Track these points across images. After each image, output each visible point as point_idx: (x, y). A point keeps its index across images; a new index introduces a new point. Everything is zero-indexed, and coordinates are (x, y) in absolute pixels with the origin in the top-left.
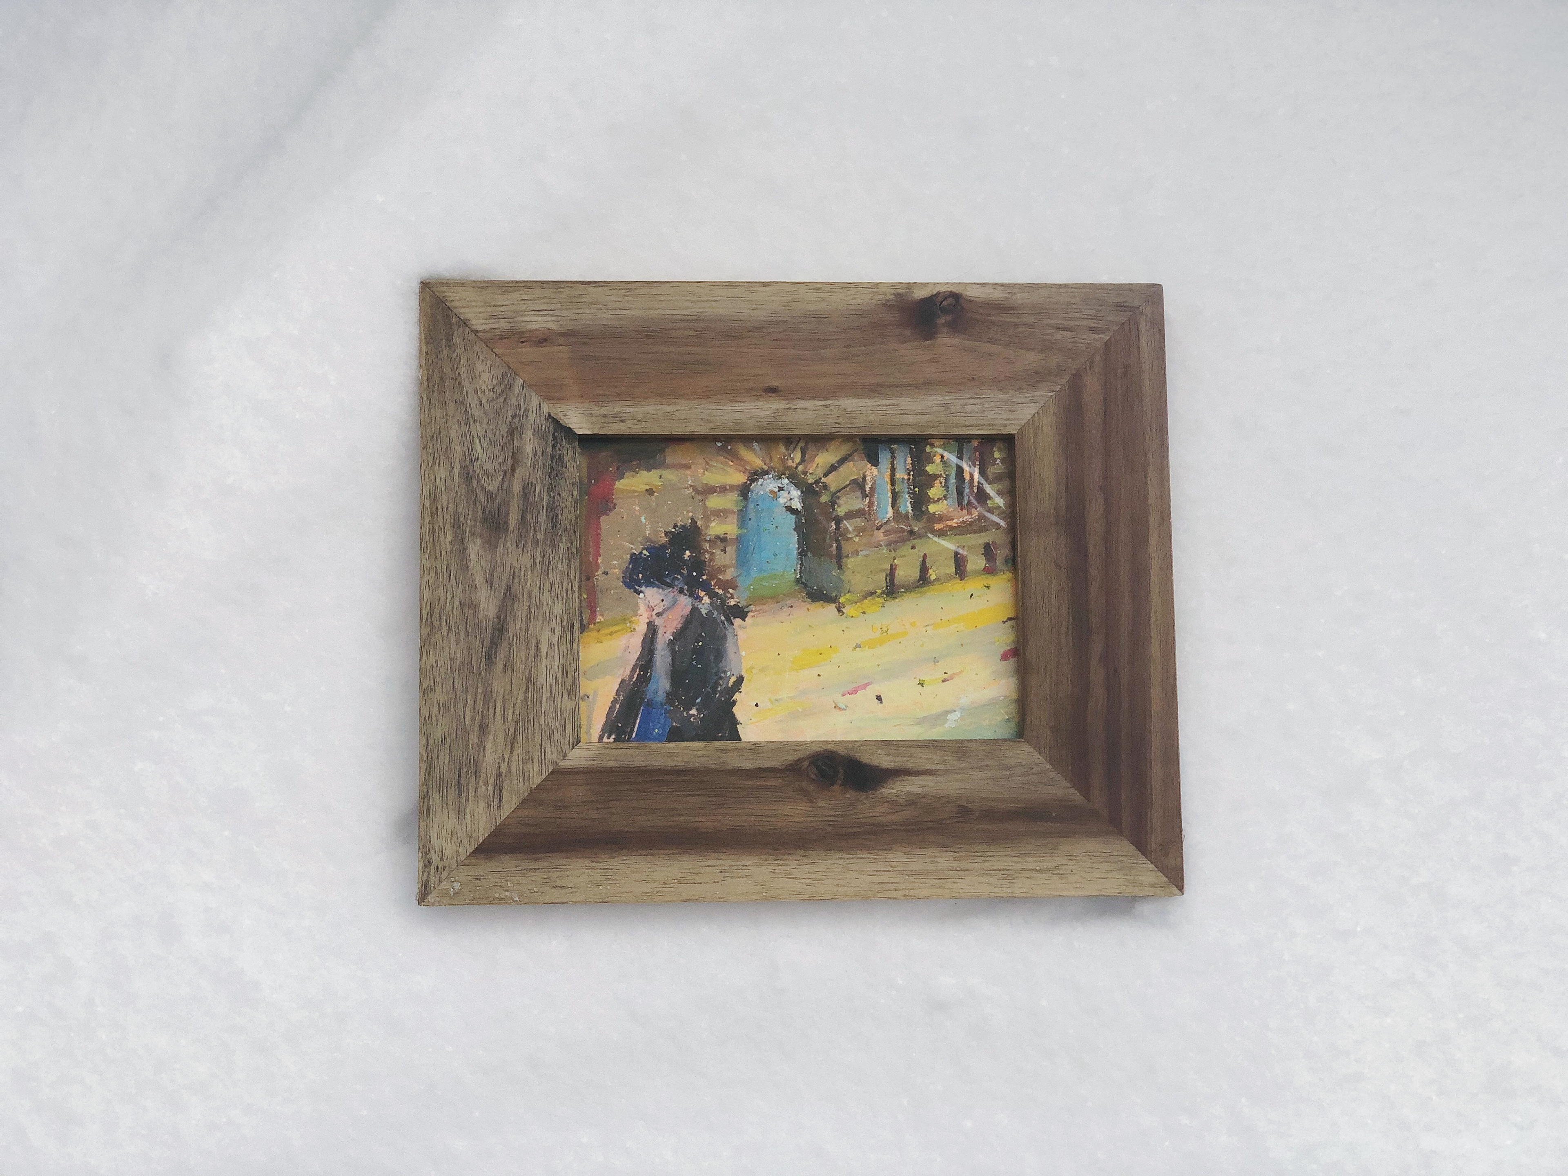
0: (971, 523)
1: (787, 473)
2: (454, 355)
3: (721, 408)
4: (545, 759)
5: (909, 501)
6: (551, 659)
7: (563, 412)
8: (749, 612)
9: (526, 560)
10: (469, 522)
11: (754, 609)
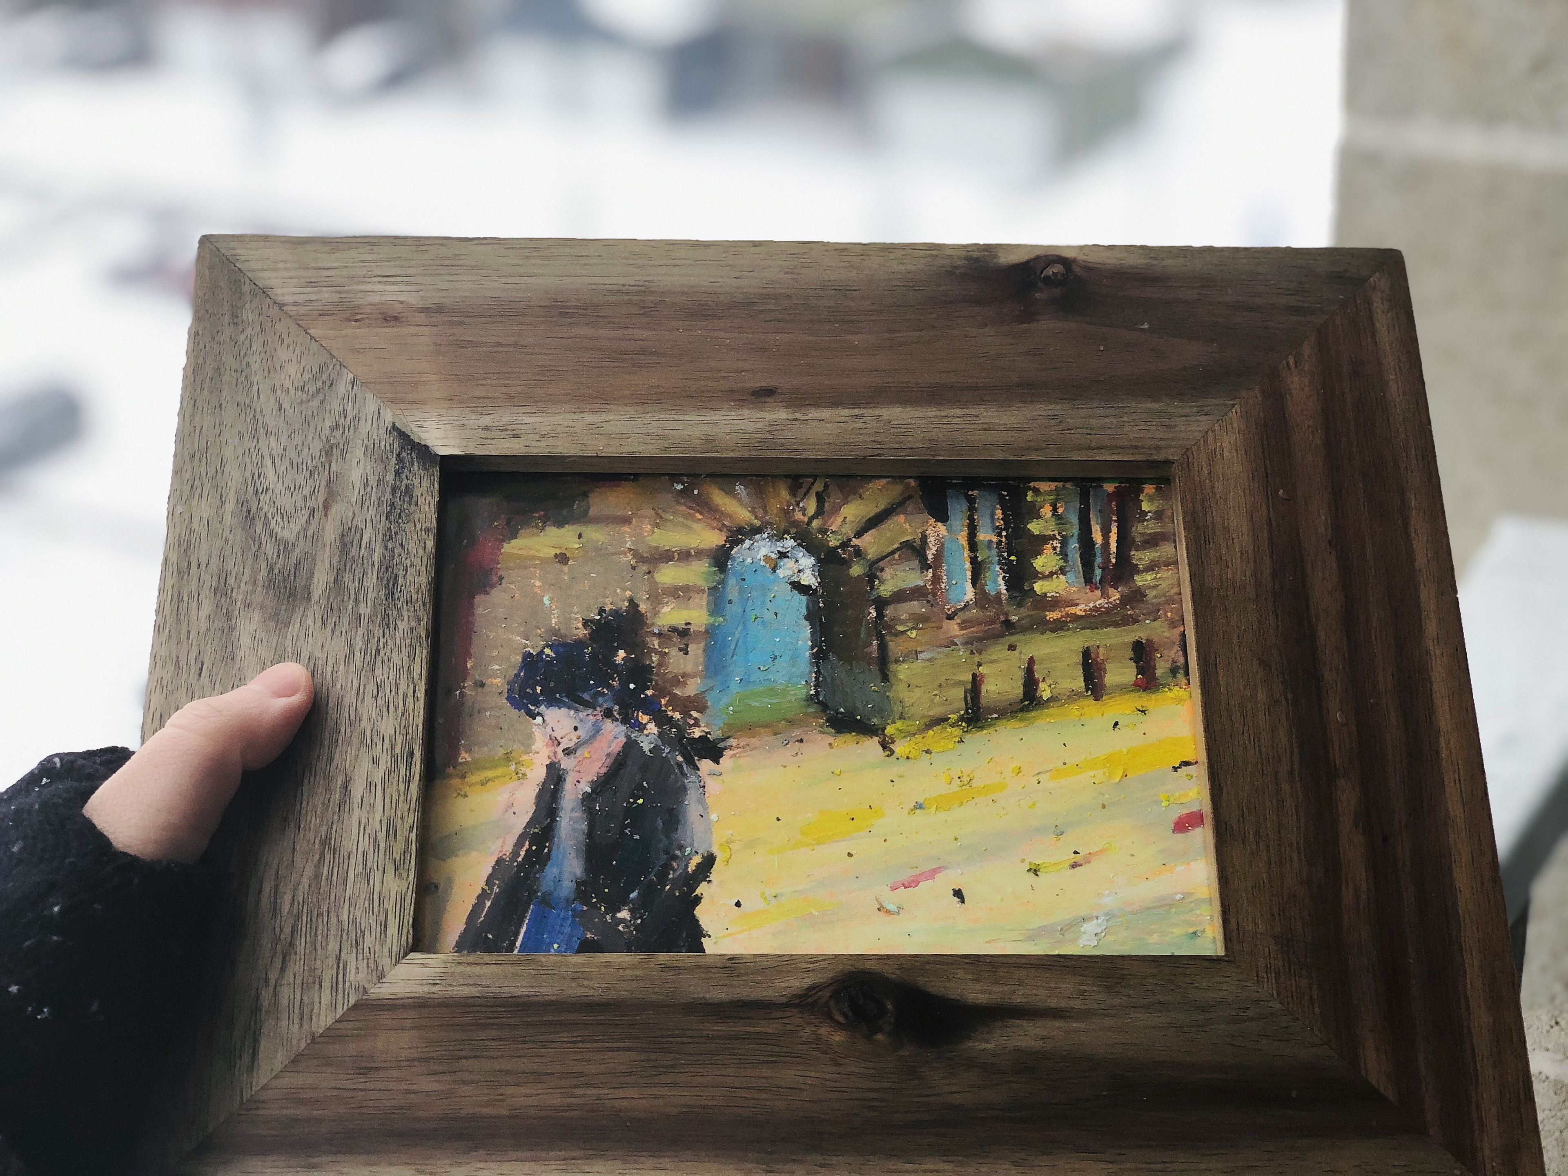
0: (1108, 611)
1: (793, 531)
2: (242, 337)
3: (681, 418)
4: (344, 982)
5: (1001, 577)
6: (368, 808)
7: (417, 421)
8: (726, 748)
9: (338, 647)
10: (243, 585)
11: (734, 745)
